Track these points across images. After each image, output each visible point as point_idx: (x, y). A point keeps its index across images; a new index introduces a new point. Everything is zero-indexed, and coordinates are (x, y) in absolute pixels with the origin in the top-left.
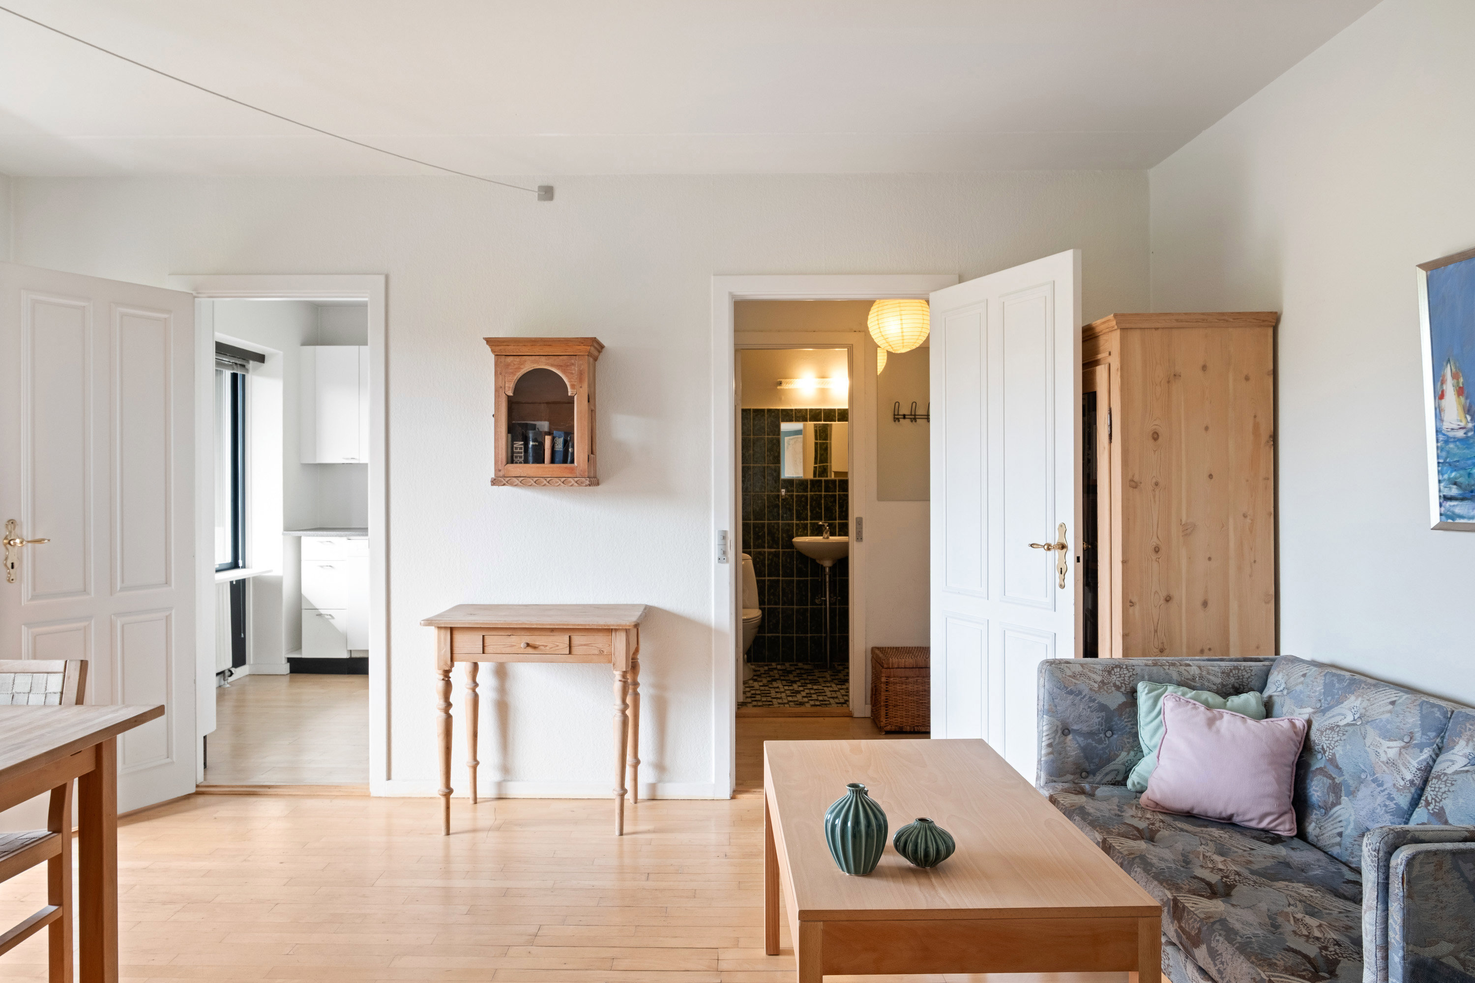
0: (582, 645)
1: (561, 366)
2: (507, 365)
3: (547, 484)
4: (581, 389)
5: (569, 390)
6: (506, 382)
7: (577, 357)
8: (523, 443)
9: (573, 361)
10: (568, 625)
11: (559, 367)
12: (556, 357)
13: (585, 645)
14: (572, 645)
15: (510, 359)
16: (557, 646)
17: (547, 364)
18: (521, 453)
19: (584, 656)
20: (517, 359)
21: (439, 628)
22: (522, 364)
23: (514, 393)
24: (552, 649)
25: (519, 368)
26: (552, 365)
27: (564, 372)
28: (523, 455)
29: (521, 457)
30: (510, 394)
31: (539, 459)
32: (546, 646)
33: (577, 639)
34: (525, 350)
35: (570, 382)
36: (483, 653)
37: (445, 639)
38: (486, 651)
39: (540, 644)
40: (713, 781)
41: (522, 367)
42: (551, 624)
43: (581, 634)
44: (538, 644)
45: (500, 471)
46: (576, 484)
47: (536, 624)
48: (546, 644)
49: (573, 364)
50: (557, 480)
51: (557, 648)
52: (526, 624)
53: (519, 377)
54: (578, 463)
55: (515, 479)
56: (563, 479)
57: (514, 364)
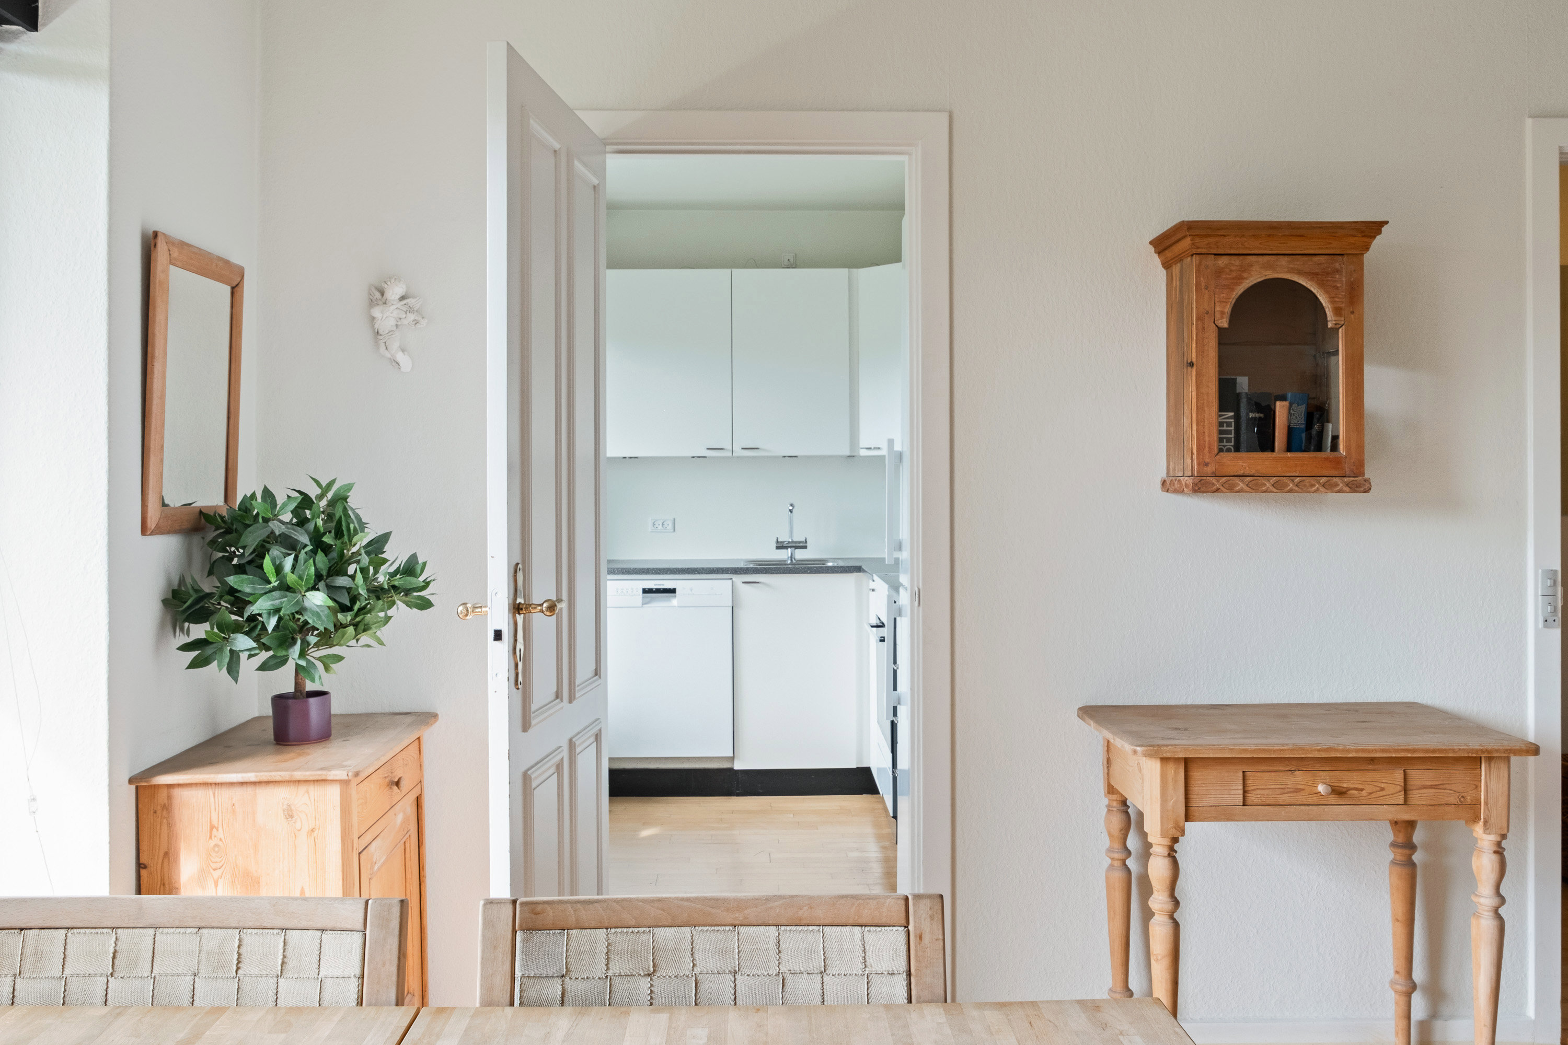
0: (1425, 787)
1: (1317, 274)
2: (1219, 272)
3: (1296, 488)
4: (1352, 316)
5: (1329, 318)
6: (1217, 304)
7: (1345, 258)
8: (1233, 414)
9: (1337, 265)
10: (1415, 751)
11: (1311, 275)
12: (1305, 258)
13: (1431, 787)
14: (1409, 787)
15: (1222, 262)
16: (1382, 789)
17: (1290, 271)
18: (1229, 432)
19: (1430, 807)
20: (1237, 261)
21: (1164, 760)
22: (1244, 271)
23: (1230, 322)
24: (1373, 796)
25: (1240, 279)
26: (1300, 273)
27: (1321, 285)
28: (1233, 436)
29: (1229, 440)
30: (1224, 324)
31: (1265, 443)
32: (1362, 790)
33: (1418, 776)
34: (1254, 245)
35: (1332, 302)
36: (1244, 805)
37: (1175, 781)
38: (1249, 801)
39: (1352, 786)
40: (1531, 1012)
41: (1245, 275)
42: (1383, 751)
43: (1424, 767)
44: (1345, 785)
45: (1207, 465)
46: (1347, 489)
47: (1357, 751)
48: (1360, 786)
49: (1338, 271)
50: (1312, 480)
51: (1381, 793)
52: (1336, 750)
53: (1239, 294)
54: (1348, 449)
55: (1237, 480)
56: (1323, 480)
57: (1231, 271)
